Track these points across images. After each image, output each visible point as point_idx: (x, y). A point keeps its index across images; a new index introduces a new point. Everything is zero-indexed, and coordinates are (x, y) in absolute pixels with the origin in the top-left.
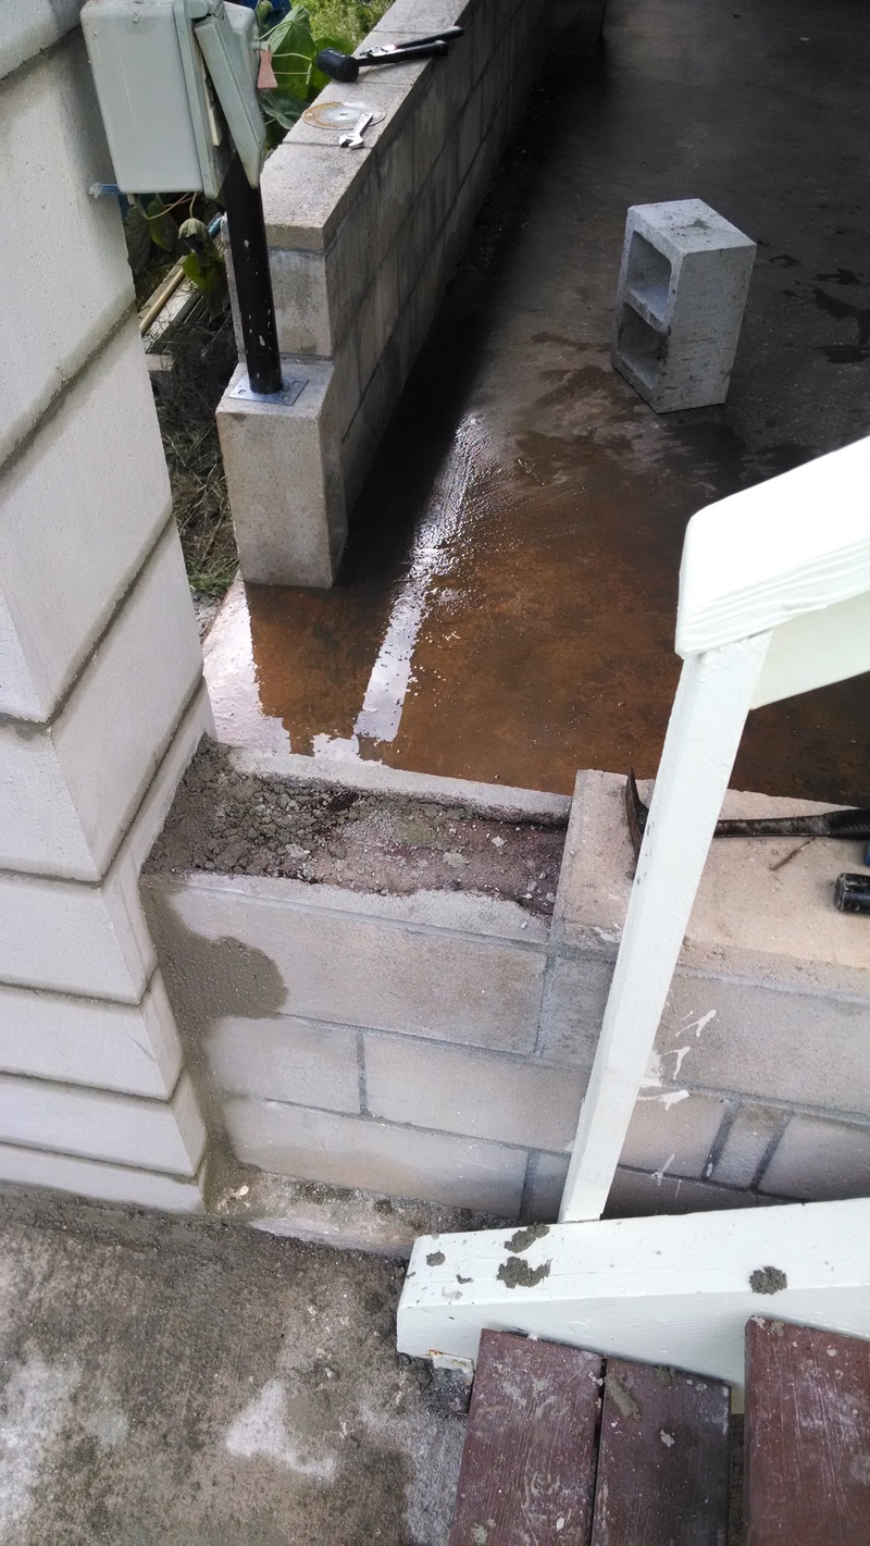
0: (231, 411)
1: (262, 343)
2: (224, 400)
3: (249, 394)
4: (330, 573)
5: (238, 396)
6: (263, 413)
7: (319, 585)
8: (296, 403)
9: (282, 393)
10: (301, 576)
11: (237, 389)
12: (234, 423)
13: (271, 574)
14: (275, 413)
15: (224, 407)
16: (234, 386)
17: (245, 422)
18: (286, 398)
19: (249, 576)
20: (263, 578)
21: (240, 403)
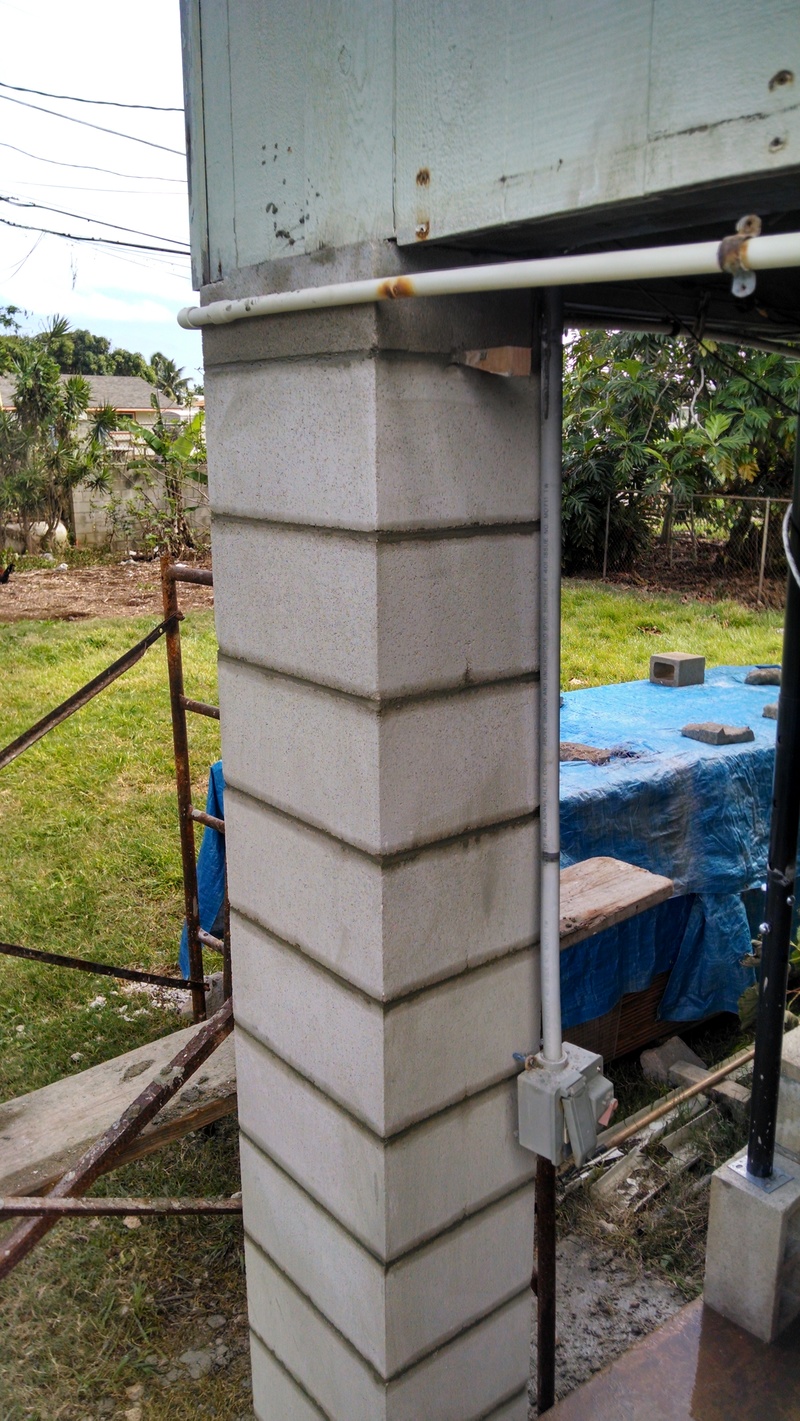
0: (723, 1178)
1: (760, 1141)
2: (723, 1167)
3: (743, 1172)
4: (769, 1331)
5: (735, 1169)
6: (745, 1190)
7: (759, 1336)
8: (774, 1193)
9: (768, 1180)
10: (747, 1321)
11: (738, 1163)
12: (723, 1187)
13: (725, 1308)
14: (753, 1194)
15: (721, 1173)
16: (737, 1159)
17: (730, 1190)
18: (768, 1186)
19: (709, 1301)
20: (718, 1307)
21: (733, 1175)
